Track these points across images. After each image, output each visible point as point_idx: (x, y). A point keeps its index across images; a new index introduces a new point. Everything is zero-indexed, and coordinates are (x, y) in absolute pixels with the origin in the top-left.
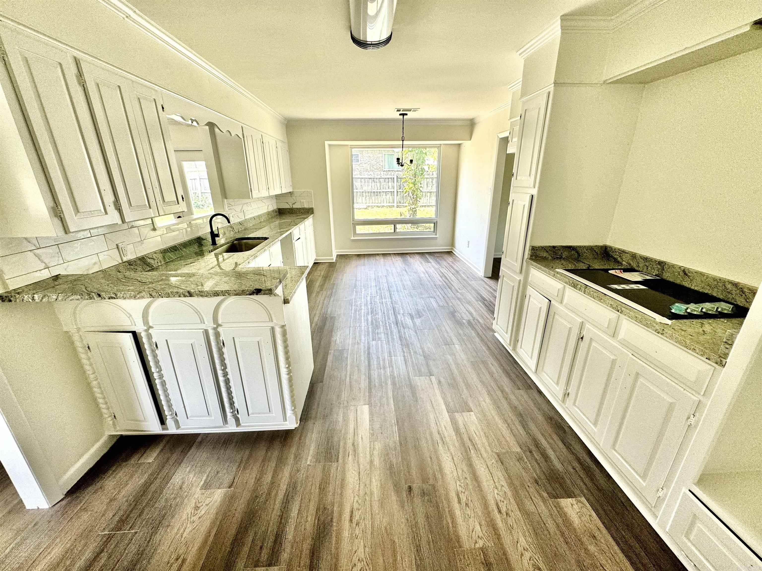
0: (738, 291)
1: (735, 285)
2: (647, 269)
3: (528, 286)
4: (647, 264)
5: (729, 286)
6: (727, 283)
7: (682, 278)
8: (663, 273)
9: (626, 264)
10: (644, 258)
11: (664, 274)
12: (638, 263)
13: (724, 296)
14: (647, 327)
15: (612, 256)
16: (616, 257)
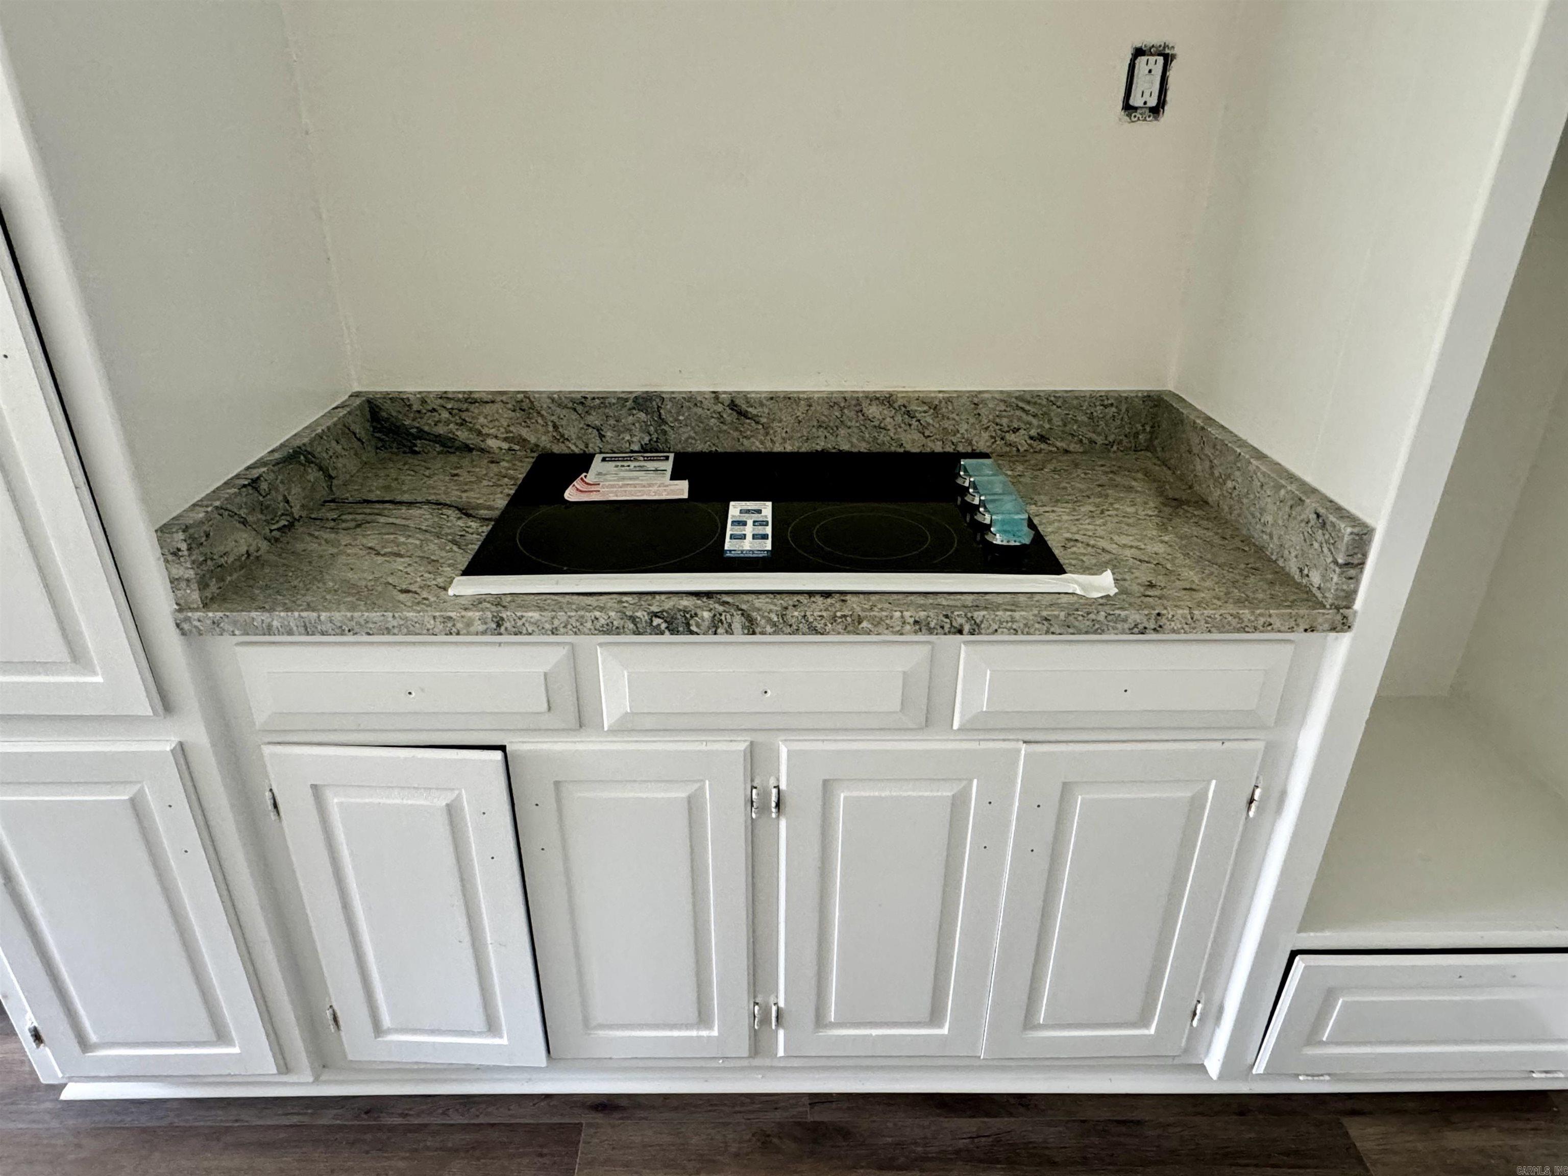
0: (899, 418)
1: (887, 400)
2: (602, 436)
3: (267, 750)
4: (594, 419)
5: (873, 411)
6: (865, 404)
7: (737, 429)
8: (665, 433)
9: (505, 446)
10: (573, 401)
11: (672, 435)
12: (555, 427)
13: (869, 443)
14: (1095, 632)
15: (422, 434)
16: (441, 430)
